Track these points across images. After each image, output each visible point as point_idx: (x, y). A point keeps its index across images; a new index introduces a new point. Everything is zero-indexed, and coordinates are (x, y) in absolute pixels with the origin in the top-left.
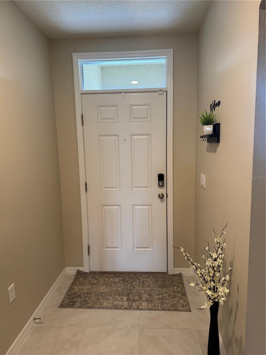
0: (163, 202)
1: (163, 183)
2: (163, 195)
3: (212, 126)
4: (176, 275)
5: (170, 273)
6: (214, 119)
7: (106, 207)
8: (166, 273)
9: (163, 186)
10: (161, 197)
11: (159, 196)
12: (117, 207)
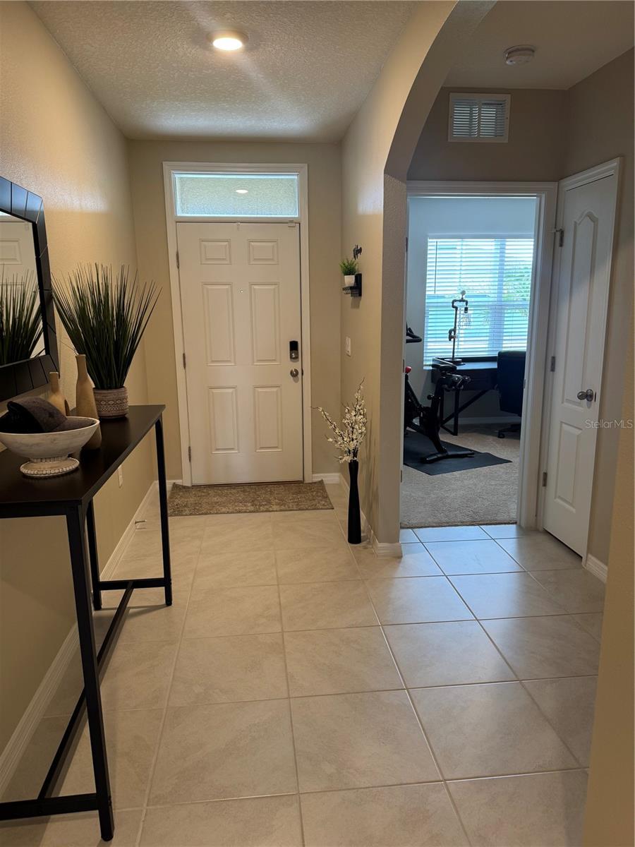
0: (296, 381)
1: (297, 354)
2: (296, 371)
3: (353, 277)
4: (315, 483)
5: (307, 480)
6: (356, 268)
7: (214, 391)
8: (302, 482)
9: (297, 358)
10: (294, 374)
11: (291, 373)
12: (230, 390)
